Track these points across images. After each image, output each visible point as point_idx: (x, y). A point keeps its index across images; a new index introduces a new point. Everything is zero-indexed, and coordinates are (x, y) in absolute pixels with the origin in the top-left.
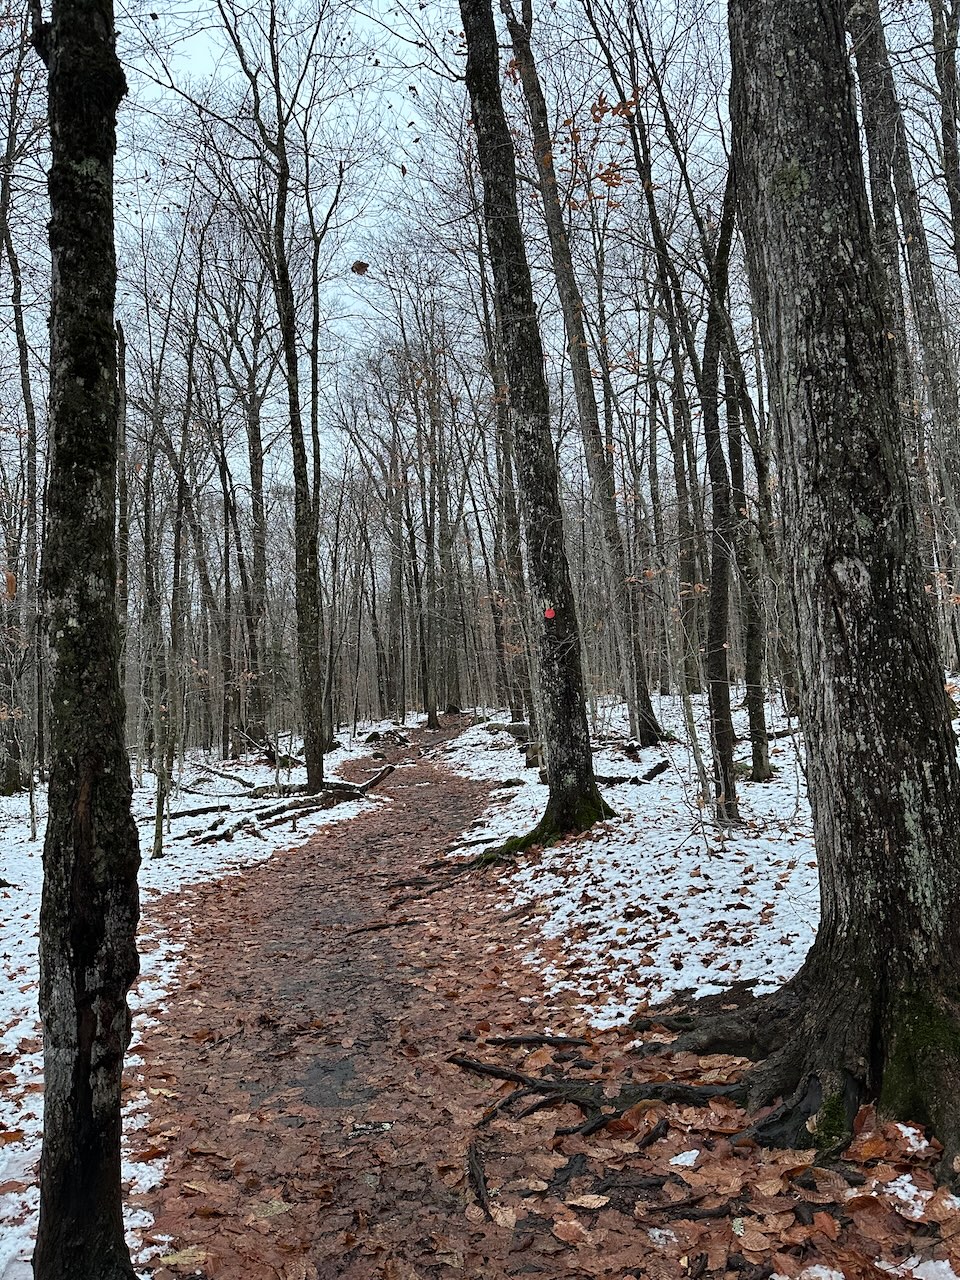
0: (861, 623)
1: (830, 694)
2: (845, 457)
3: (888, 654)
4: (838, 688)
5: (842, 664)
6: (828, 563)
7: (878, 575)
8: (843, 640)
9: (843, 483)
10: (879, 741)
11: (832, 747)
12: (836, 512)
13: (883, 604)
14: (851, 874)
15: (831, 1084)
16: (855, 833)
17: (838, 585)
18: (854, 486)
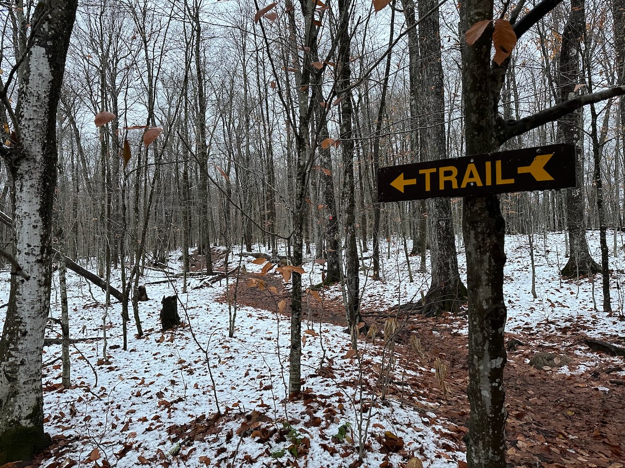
0: (443, 232)
1: (437, 244)
2: (442, 202)
3: (447, 237)
4: (439, 243)
5: (440, 239)
6: (438, 221)
7: (447, 224)
8: (440, 235)
9: (442, 207)
10: (446, 253)
11: (437, 254)
12: (440, 212)
13: (447, 229)
14: (439, 275)
15: (437, 308)
16: (441, 268)
17: (440, 225)
18: (444, 208)
